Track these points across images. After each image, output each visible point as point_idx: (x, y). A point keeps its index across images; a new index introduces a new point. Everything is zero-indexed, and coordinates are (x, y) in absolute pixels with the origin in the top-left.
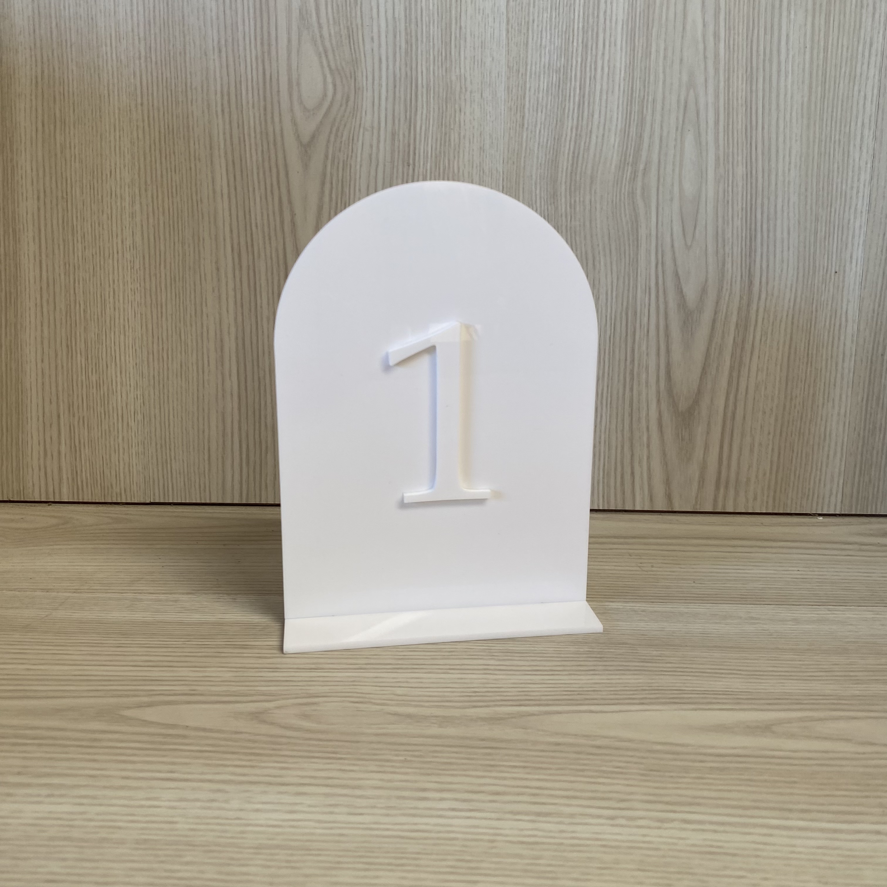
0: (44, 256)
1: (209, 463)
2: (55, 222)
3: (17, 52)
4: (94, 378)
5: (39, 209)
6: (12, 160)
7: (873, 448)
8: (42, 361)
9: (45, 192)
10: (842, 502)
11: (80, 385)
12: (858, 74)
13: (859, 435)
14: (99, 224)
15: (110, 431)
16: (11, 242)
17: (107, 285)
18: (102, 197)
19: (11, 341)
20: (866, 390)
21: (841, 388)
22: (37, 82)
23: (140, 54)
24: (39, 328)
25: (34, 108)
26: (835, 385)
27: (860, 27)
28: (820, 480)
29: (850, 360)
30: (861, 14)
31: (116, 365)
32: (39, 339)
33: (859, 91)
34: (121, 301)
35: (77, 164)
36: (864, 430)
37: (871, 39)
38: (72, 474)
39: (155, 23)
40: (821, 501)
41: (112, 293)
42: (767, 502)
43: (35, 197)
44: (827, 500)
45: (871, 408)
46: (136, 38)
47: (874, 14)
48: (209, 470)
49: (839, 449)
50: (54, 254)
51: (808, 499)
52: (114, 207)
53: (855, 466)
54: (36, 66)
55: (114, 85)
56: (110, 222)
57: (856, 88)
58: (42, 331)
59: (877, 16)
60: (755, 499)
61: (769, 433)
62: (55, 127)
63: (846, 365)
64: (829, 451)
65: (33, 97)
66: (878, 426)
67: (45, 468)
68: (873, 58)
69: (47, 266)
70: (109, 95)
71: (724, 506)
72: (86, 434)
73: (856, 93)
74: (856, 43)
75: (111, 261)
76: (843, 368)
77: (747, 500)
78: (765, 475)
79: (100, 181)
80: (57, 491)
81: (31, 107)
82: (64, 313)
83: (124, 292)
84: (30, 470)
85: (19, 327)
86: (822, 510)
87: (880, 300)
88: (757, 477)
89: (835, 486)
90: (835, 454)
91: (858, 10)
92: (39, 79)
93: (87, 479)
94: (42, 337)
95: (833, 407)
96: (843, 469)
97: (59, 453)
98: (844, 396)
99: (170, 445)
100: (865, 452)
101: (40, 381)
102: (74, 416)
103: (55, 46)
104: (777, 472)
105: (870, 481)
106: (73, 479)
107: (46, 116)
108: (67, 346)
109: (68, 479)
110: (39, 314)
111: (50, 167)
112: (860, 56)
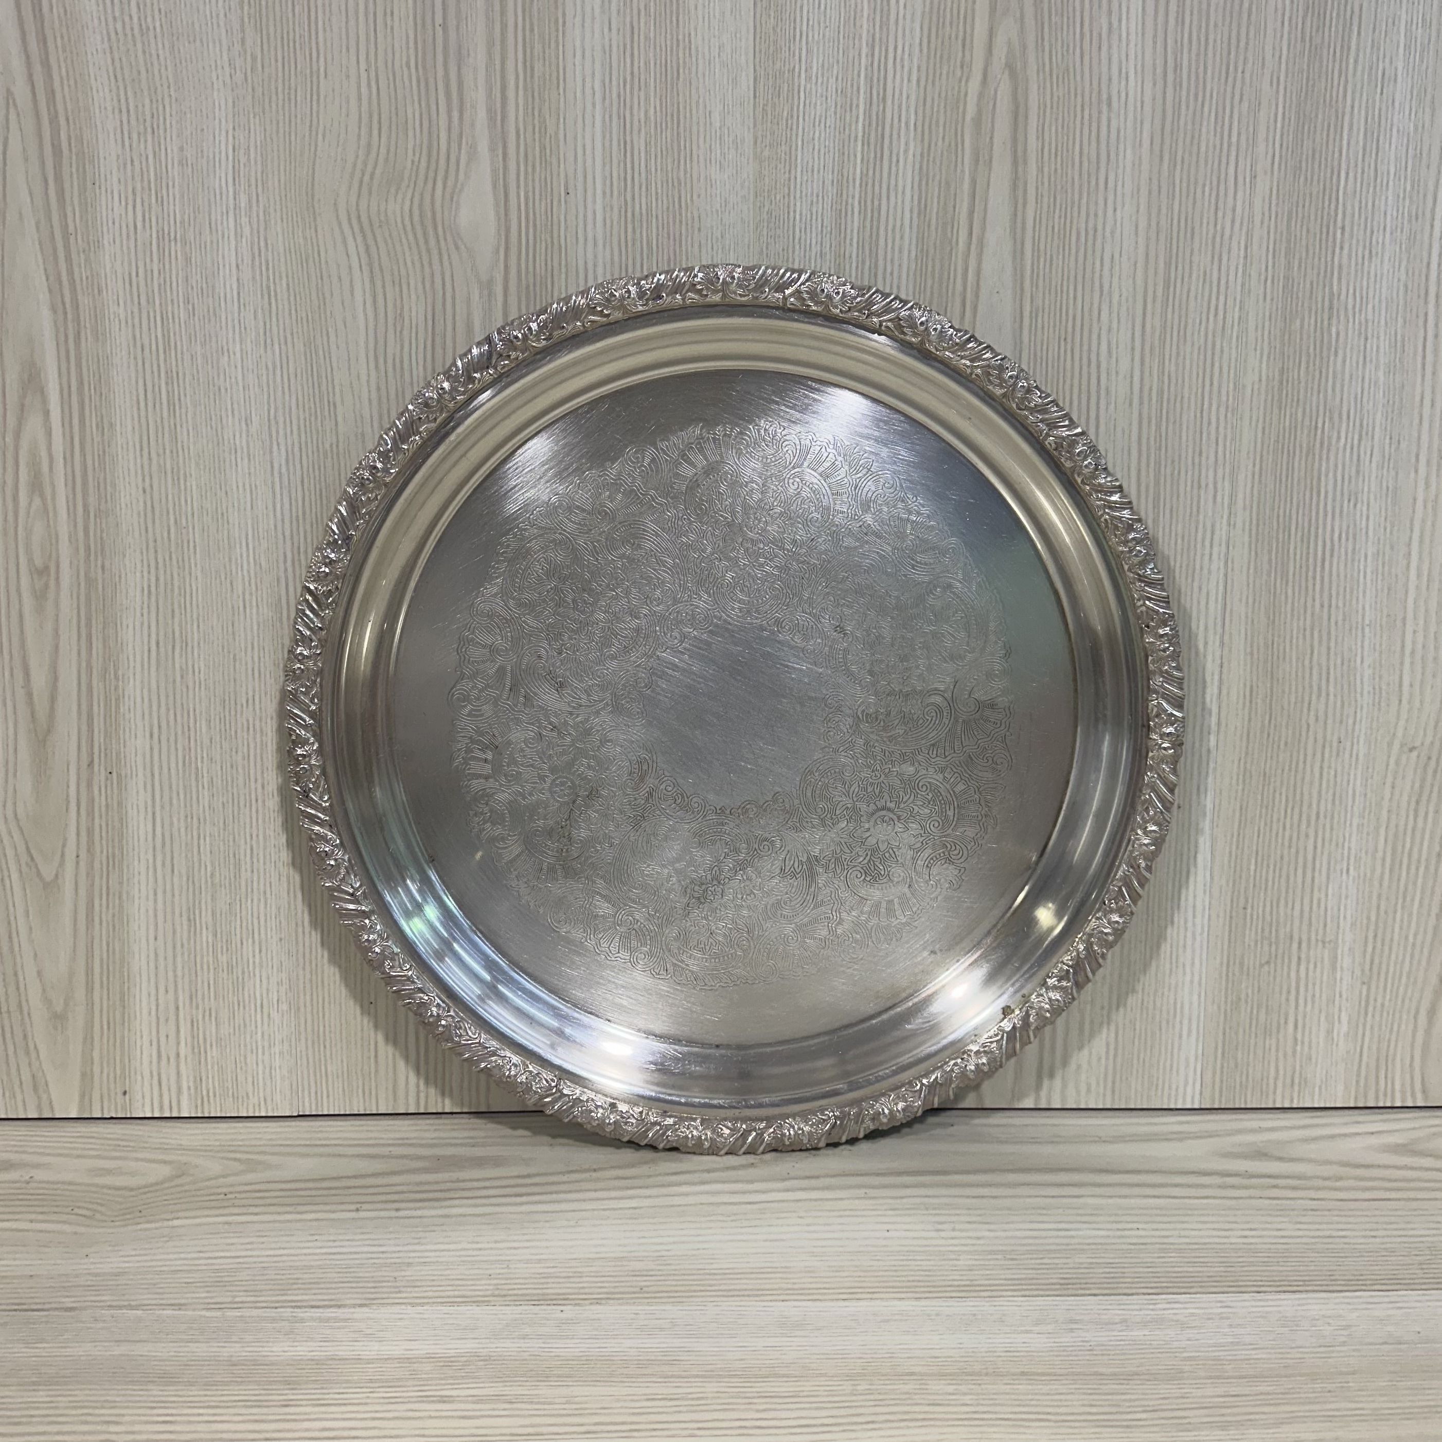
0: (158, 808)
1: (376, 1062)
2: (173, 765)
3: (124, 556)
4: (224, 959)
5: (152, 749)
6: (116, 688)
7: (1238, 1024)
8: (156, 939)
9: (160, 727)
10: (1201, 1094)
11: (205, 967)
12: (1198, 567)
13: (1219, 1008)
14: (232, 766)
15: (245, 1025)
16: (115, 791)
17: (243, 841)
18: (236, 732)
19: (114, 916)
20: (1226, 952)
21: (1193, 951)
22: (149, 592)
23: (285, 557)
24: (151, 897)
25: (146, 624)
26: (1185, 947)
27: (1198, 511)
28: (1171, 1066)
29: (1203, 916)
30: (1199, 496)
31: (254, 942)
32: (151, 912)
33: (1200, 588)
34: (261, 861)
35: (203, 693)
36: (1226, 1002)
37: (1213, 526)
38: (195, 1082)
39: (304, 519)
40: (1173, 1093)
41: (248, 852)
42: (1104, 1095)
43: (148, 734)
44: (1181, 1090)
45: (1234, 974)
46: (280, 537)
47: (1215, 496)
48: (376, 1071)
49: (1194, 1026)
50: (171, 804)
51: (1157, 1089)
52: (252, 746)
53: (1216, 1048)
54: (149, 572)
55: (251, 594)
56: (246, 762)
57: (1196, 584)
58: (155, 901)
59: (1219, 499)
60: (1089, 1091)
61: (1103, 1008)
62: (174, 647)
63: (1198, 921)
64: (1181, 1029)
65: (145, 611)
66: (1243, 997)
67: (159, 1075)
68: (1216, 549)
69: (162, 819)
70: (245, 607)
71: (1049, 1102)
72: (214, 1031)
73: (1196, 590)
74: (1193, 530)
75: (248, 812)
76: (1194, 925)
77: (1078, 1092)
78: (1099, 1059)
79: (233, 713)
80: (174, 1104)
81: (142, 624)
82: (185, 879)
83: (265, 848)
84: (139, 1078)
85: (124, 896)
86: (1176, 1103)
87: (1238, 841)
88: (1089, 1062)
89: (1191, 1074)
90: (1190, 1031)
91: (1195, 491)
92: (153, 589)
93: (214, 1088)
94: (155, 910)
95: (1184, 974)
96: (1200, 1052)
97: (178, 1055)
98: (1197, 962)
99: (325, 1041)
100: (1228, 1030)
101: (152, 965)
102: (197, 1008)
103: (173, 549)
104: (1115, 1056)
105: (1236, 1065)
106: (196, 1088)
107: (162, 633)
108: (189, 920)
109: (189, 1088)
110: (151, 879)
111: (167, 696)
112: (1199, 546)
